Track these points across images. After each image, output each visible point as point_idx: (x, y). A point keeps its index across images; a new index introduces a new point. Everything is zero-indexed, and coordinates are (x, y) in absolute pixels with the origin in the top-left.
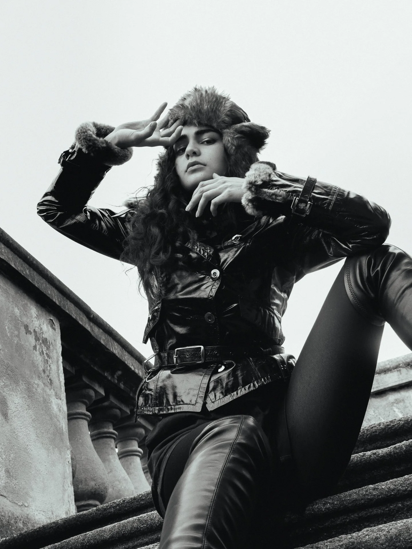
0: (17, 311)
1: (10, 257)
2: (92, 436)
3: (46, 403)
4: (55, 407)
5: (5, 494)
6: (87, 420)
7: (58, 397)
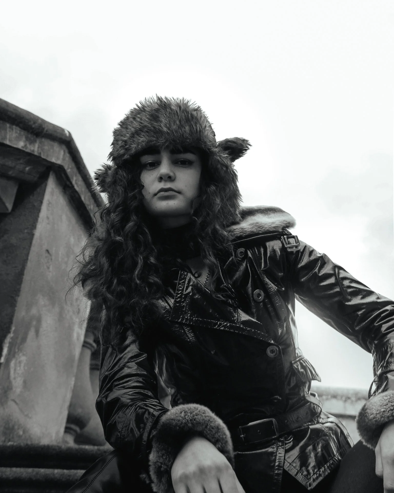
0: (72, 240)
1: (83, 190)
2: (91, 365)
3: (70, 329)
4: (75, 335)
5: (18, 401)
6: (91, 350)
7: (80, 327)
